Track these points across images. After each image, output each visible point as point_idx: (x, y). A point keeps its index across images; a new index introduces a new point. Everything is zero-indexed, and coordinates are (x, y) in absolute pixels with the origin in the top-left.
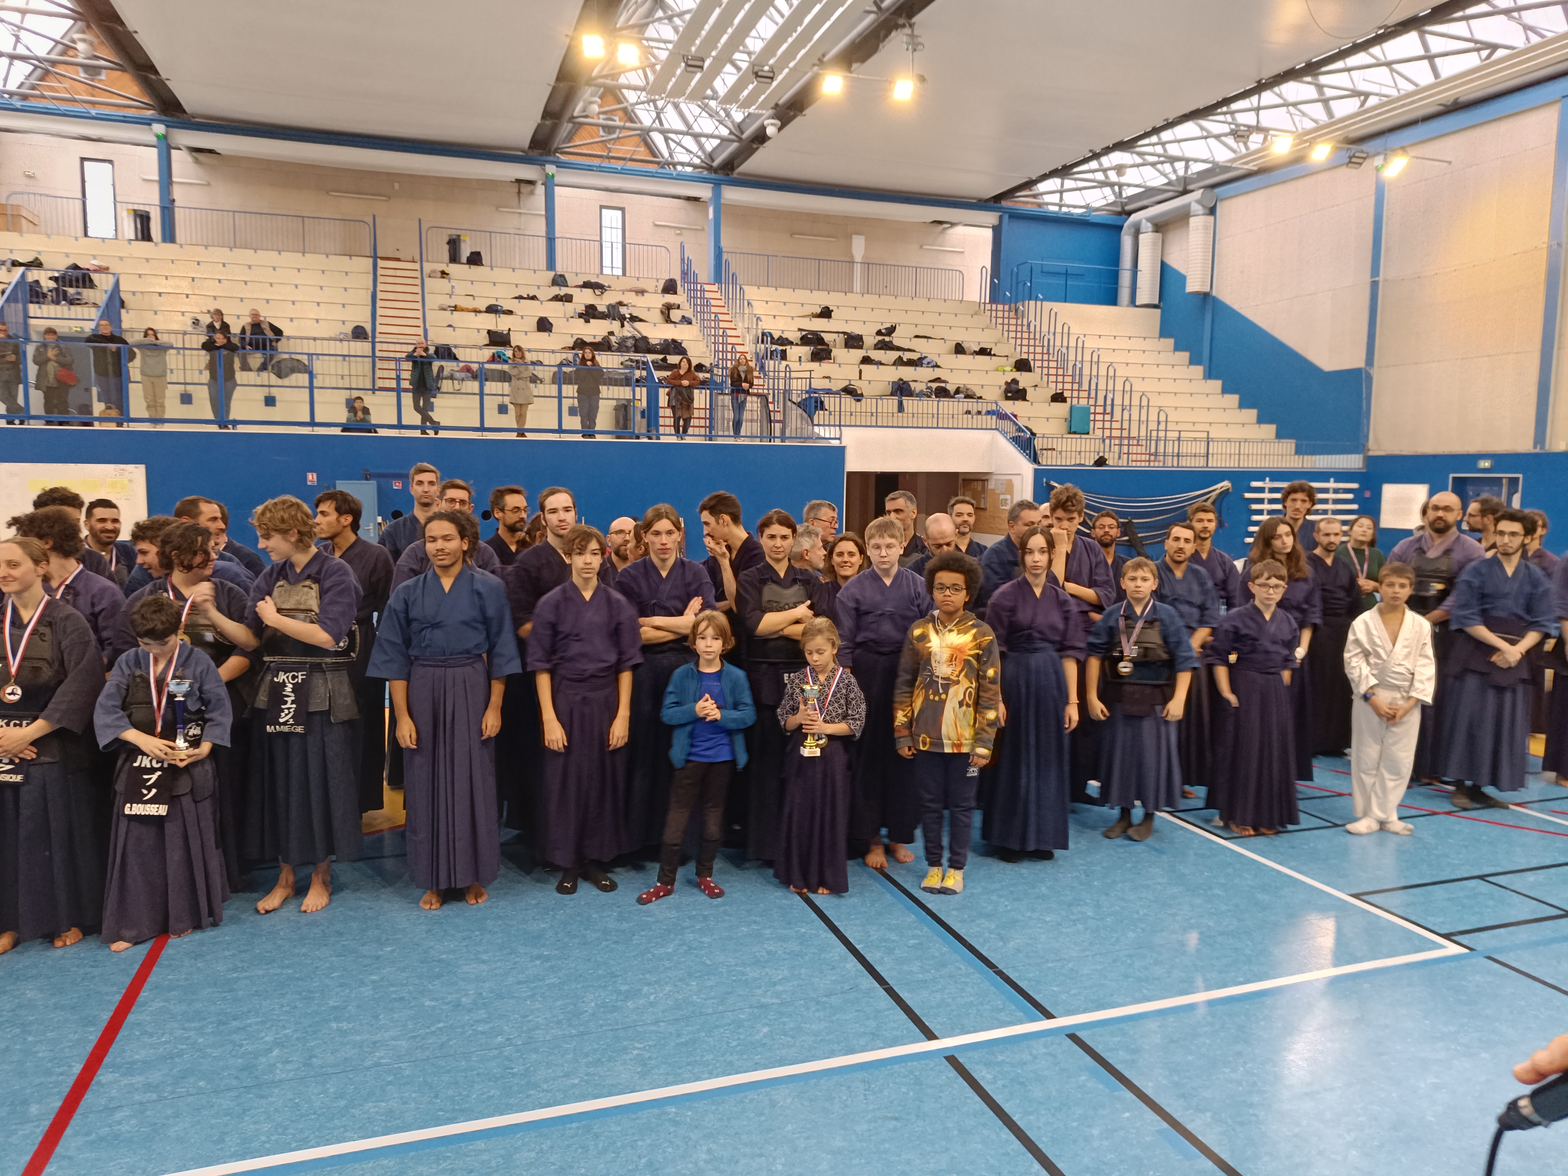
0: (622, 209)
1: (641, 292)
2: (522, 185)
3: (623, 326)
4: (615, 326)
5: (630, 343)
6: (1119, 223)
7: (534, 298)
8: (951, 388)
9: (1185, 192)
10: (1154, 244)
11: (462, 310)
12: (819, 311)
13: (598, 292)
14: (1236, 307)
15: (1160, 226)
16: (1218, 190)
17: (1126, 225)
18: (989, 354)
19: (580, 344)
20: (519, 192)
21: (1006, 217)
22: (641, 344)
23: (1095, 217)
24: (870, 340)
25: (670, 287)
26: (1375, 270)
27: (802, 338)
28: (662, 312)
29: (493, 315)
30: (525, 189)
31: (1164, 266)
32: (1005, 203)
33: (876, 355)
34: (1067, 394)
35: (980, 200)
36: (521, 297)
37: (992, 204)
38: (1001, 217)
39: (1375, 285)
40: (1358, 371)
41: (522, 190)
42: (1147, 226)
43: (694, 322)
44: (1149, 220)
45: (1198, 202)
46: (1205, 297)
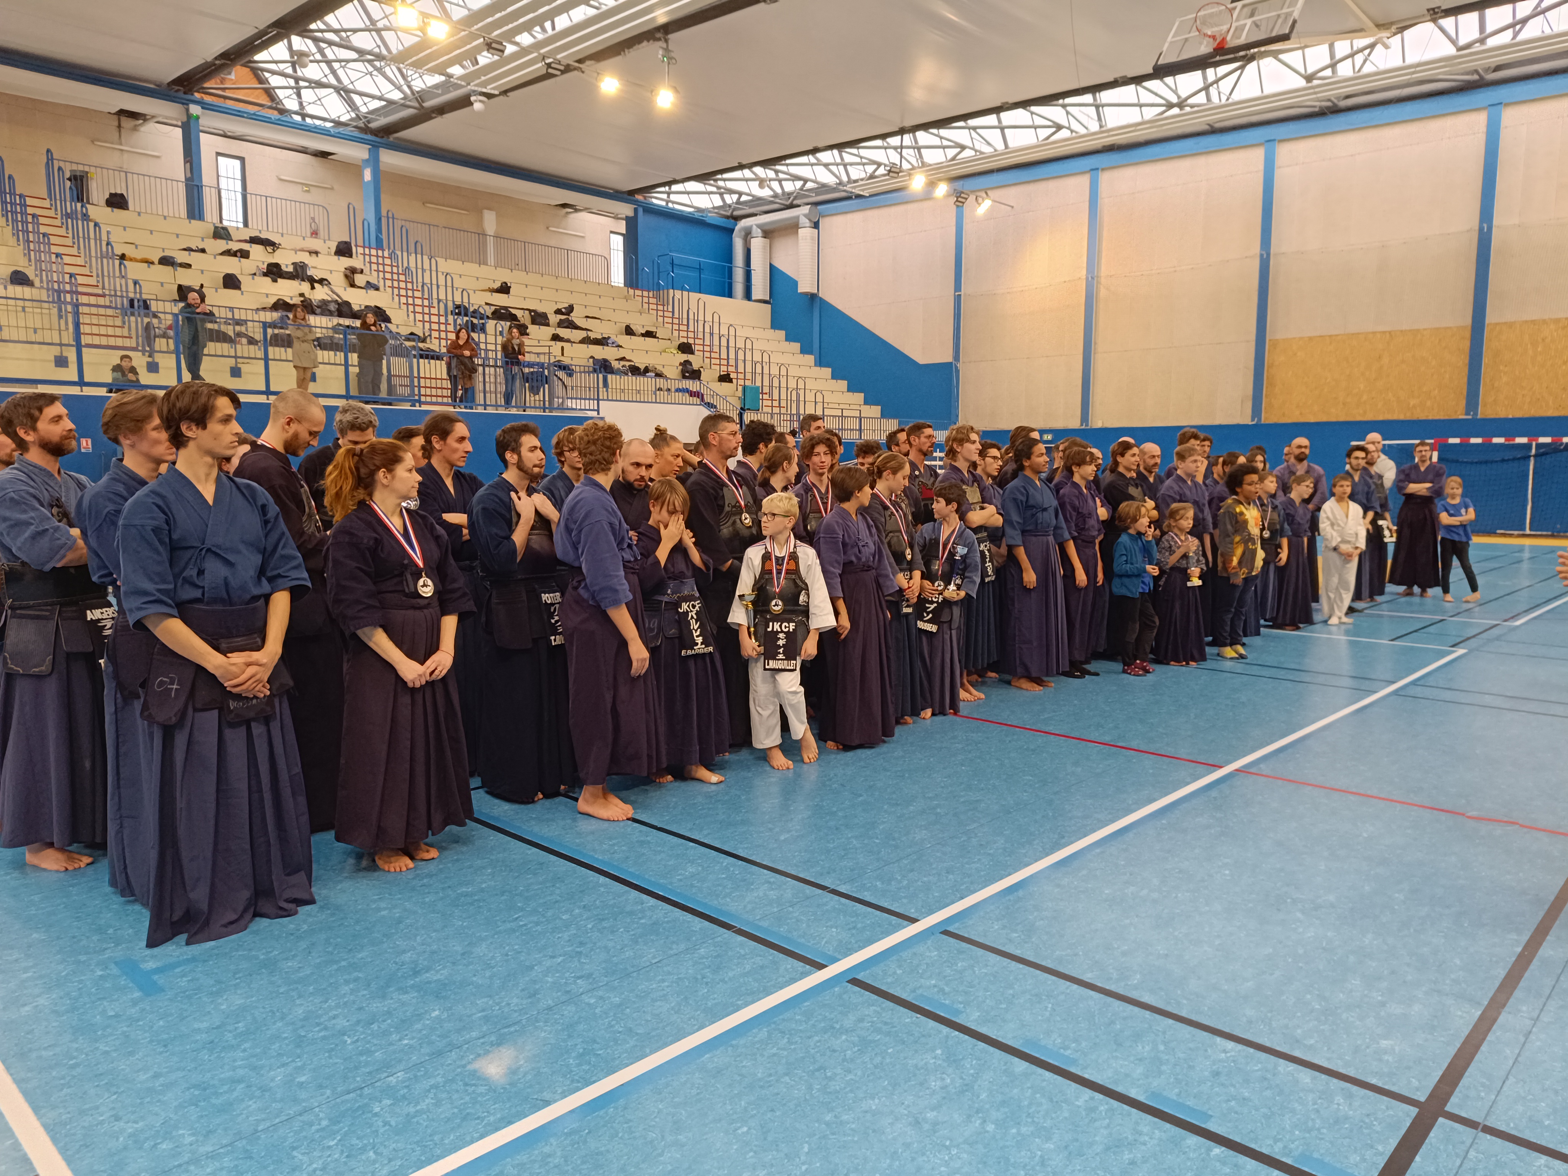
0: (242, 160)
1: (316, 253)
2: (123, 119)
3: (313, 288)
4: (305, 287)
5: (333, 307)
6: (730, 226)
7: (203, 251)
8: (642, 367)
9: (791, 206)
10: (764, 248)
11: (131, 260)
12: (497, 285)
13: (270, 249)
14: (840, 307)
15: (768, 233)
16: (819, 207)
17: (737, 228)
18: (655, 337)
19: (280, 305)
20: (119, 126)
21: (640, 210)
22: (345, 309)
23: (712, 218)
24: (554, 319)
25: (344, 250)
26: (958, 286)
27: (493, 313)
28: (346, 276)
29: (170, 268)
30: (127, 123)
31: (772, 267)
32: (639, 197)
33: (564, 333)
34: (733, 376)
35: (617, 191)
36: (189, 249)
37: (626, 196)
38: (636, 210)
39: (958, 299)
40: (948, 365)
41: (123, 124)
42: (757, 232)
43: (382, 288)
44: (758, 226)
45: (805, 216)
46: (813, 297)
